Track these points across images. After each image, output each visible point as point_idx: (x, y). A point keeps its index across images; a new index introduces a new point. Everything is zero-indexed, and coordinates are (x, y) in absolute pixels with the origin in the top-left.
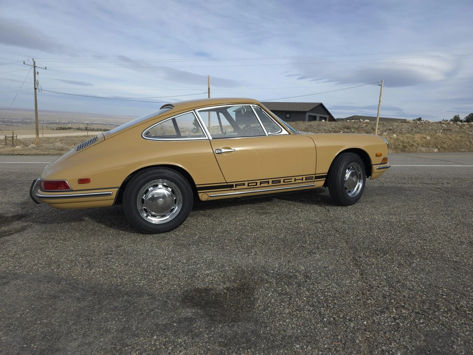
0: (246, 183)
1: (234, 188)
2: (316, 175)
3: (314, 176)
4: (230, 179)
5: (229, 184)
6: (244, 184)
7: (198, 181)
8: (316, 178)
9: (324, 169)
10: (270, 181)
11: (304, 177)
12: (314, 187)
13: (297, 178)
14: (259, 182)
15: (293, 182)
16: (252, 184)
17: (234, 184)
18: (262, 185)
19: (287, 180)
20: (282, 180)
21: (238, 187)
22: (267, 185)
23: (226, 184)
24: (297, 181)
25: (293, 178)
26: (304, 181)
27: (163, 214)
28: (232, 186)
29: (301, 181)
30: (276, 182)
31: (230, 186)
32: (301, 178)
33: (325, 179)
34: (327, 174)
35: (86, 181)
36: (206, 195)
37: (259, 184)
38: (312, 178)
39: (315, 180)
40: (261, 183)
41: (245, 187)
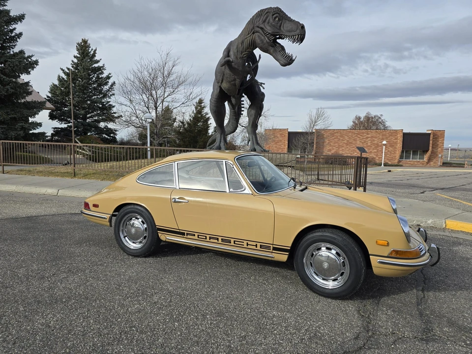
0: (196, 234)
1: (186, 236)
2: (274, 246)
3: (271, 246)
4: (182, 227)
5: (181, 231)
6: (194, 235)
8: (274, 249)
9: (288, 243)
10: (220, 238)
11: (259, 245)
12: (273, 259)
13: (249, 243)
14: (208, 237)
15: (245, 246)
16: (202, 236)
17: (186, 232)
18: (212, 240)
19: (238, 242)
20: (232, 240)
21: (189, 236)
22: (216, 241)
23: (179, 231)
24: (249, 247)
25: (245, 242)
26: (259, 248)
27: (134, 241)
28: (183, 234)
29: (254, 247)
30: (226, 241)
31: (181, 234)
32: (255, 244)
33: (288, 253)
34: (289, 248)
35: (95, 206)
36: (164, 237)
37: (208, 238)
38: (269, 248)
39: (273, 251)
40: (210, 238)
41: (196, 237)
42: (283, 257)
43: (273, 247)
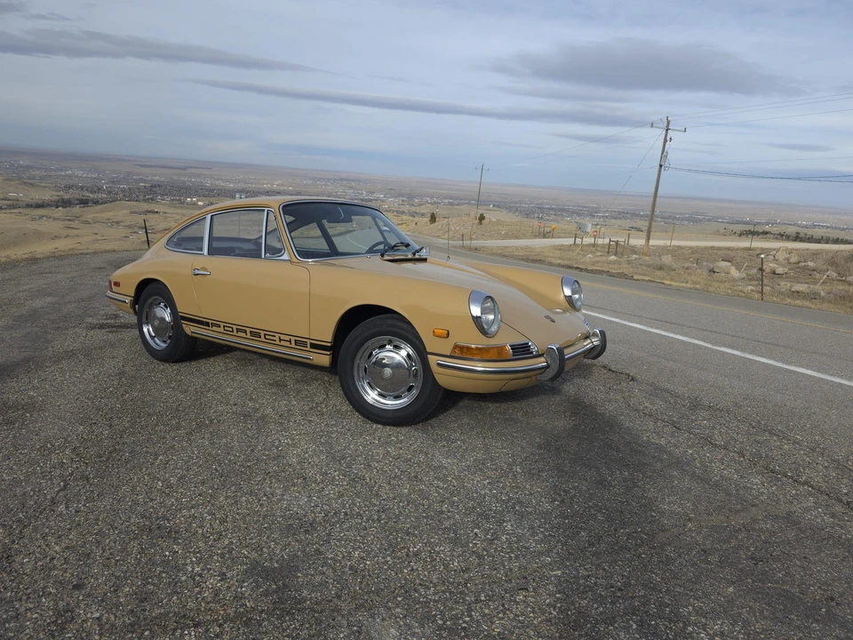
1: (210, 328)
2: (311, 341)
3: (308, 341)
5: (205, 320)
6: (220, 326)
7: (182, 308)
8: (313, 346)
9: (327, 336)
10: (248, 331)
11: (293, 339)
12: (312, 362)
13: (283, 337)
15: (278, 342)
16: (228, 327)
17: (210, 322)
18: (240, 334)
19: (269, 335)
20: (262, 333)
21: (214, 328)
22: (243, 335)
23: (202, 319)
24: (283, 343)
25: (277, 335)
26: (293, 344)
28: (207, 324)
29: (288, 344)
30: (255, 334)
31: (205, 324)
32: (287, 338)
33: (328, 353)
34: (329, 345)
35: (117, 284)
36: (189, 329)
37: (235, 330)
38: (304, 344)
39: (312, 350)
40: (238, 330)
41: (221, 330)
42: (324, 359)
43: (311, 344)
